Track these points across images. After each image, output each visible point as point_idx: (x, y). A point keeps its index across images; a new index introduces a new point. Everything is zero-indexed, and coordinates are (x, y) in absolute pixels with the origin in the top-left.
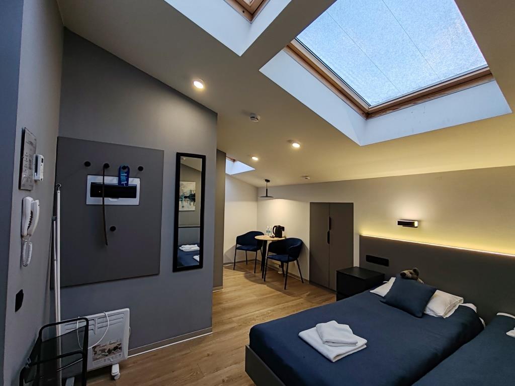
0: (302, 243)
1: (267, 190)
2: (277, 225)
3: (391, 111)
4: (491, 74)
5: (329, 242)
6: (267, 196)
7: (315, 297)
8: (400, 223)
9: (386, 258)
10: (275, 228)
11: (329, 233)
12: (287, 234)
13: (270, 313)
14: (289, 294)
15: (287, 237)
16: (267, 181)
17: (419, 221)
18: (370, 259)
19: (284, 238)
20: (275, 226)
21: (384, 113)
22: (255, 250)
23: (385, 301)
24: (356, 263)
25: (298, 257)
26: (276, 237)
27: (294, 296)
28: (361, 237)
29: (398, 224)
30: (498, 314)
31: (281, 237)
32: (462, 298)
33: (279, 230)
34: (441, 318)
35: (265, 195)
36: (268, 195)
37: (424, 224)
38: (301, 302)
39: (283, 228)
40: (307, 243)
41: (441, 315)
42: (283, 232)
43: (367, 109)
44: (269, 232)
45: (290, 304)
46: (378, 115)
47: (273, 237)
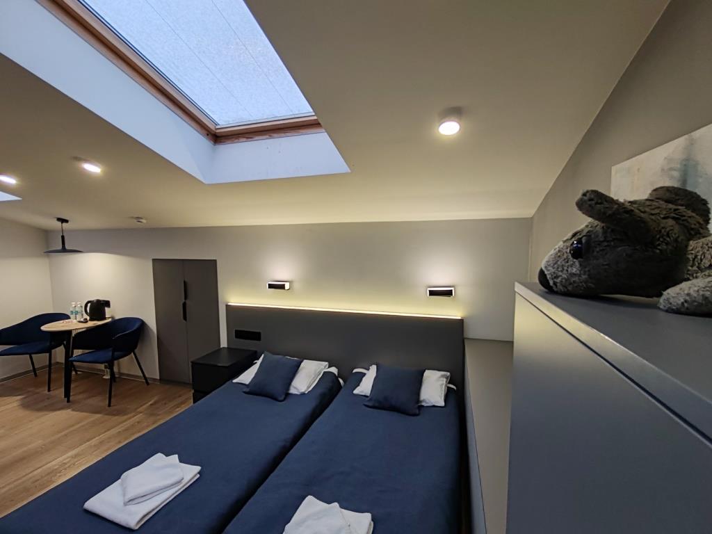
0: (142, 325)
1: (63, 237)
2: (94, 298)
3: (245, 139)
4: (319, 124)
5: (185, 318)
6: (64, 250)
7: (165, 404)
8: (271, 286)
9: (258, 331)
10: (89, 305)
11: (184, 305)
12: (115, 312)
13: (68, 462)
14: (118, 413)
15: (117, 318)
16: (63, 221)
17: (290, 282)
18: (240, 334)
19: (110, 320)
20: (89, 302)
21: (237, 141)
22: (49, 350)
23: (247, 390)
24: (224, 343)
25: (136, 347)
26: (92, 319)
27: (125, 414)
28: (228, 306)
29: (269, 288)
30: (355, 371)
31: (105, 318)
32: (327, 363)
33: (97, 308)
34: (303, 394)
35: (60, 247)
36: (67, 247)
37: (296, 285)
38: (138, 420)
39: (107, 304)
40: (151, 322)
41: (303, 391)
42: (106, 309)
43: (214, 129)
44: (77, 313)
45: (114, 431)
46: (229, 142)
47: (86, 321)
